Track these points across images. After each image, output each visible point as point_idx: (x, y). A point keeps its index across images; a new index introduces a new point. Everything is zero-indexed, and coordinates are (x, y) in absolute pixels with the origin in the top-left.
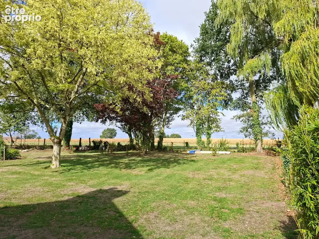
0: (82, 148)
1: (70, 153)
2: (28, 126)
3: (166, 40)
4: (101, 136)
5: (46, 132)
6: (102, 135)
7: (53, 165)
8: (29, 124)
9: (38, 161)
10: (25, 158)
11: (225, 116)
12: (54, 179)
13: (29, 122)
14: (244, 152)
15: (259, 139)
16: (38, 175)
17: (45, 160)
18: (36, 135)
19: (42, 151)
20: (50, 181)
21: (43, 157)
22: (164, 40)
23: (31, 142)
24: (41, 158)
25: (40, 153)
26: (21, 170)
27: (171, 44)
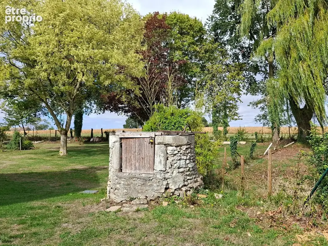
0: (93, 139)
1: (80, 144)
2: (39, 117)
3: (175, 22)
4: (124, 126)
5: (55, 124)
6: (125, 124)
7: (61, 153)
8: (40, 115)
9: (50, 151)
10: (38, 148)
11: (242, 102)
12: (61, 162)
13: (40, 113)
14: (263, 142)
15: (275, 127)
16: (49, 160)
17: (55, 150)
18: (49, 125)
19: (53, 142)
20: (57, 163)
21: (54, 147)
22: (172, 21)
23: (43, 134)
24: (53, 148)
25: (52, 145)
26: (36, 157)
27: (180, 25)
